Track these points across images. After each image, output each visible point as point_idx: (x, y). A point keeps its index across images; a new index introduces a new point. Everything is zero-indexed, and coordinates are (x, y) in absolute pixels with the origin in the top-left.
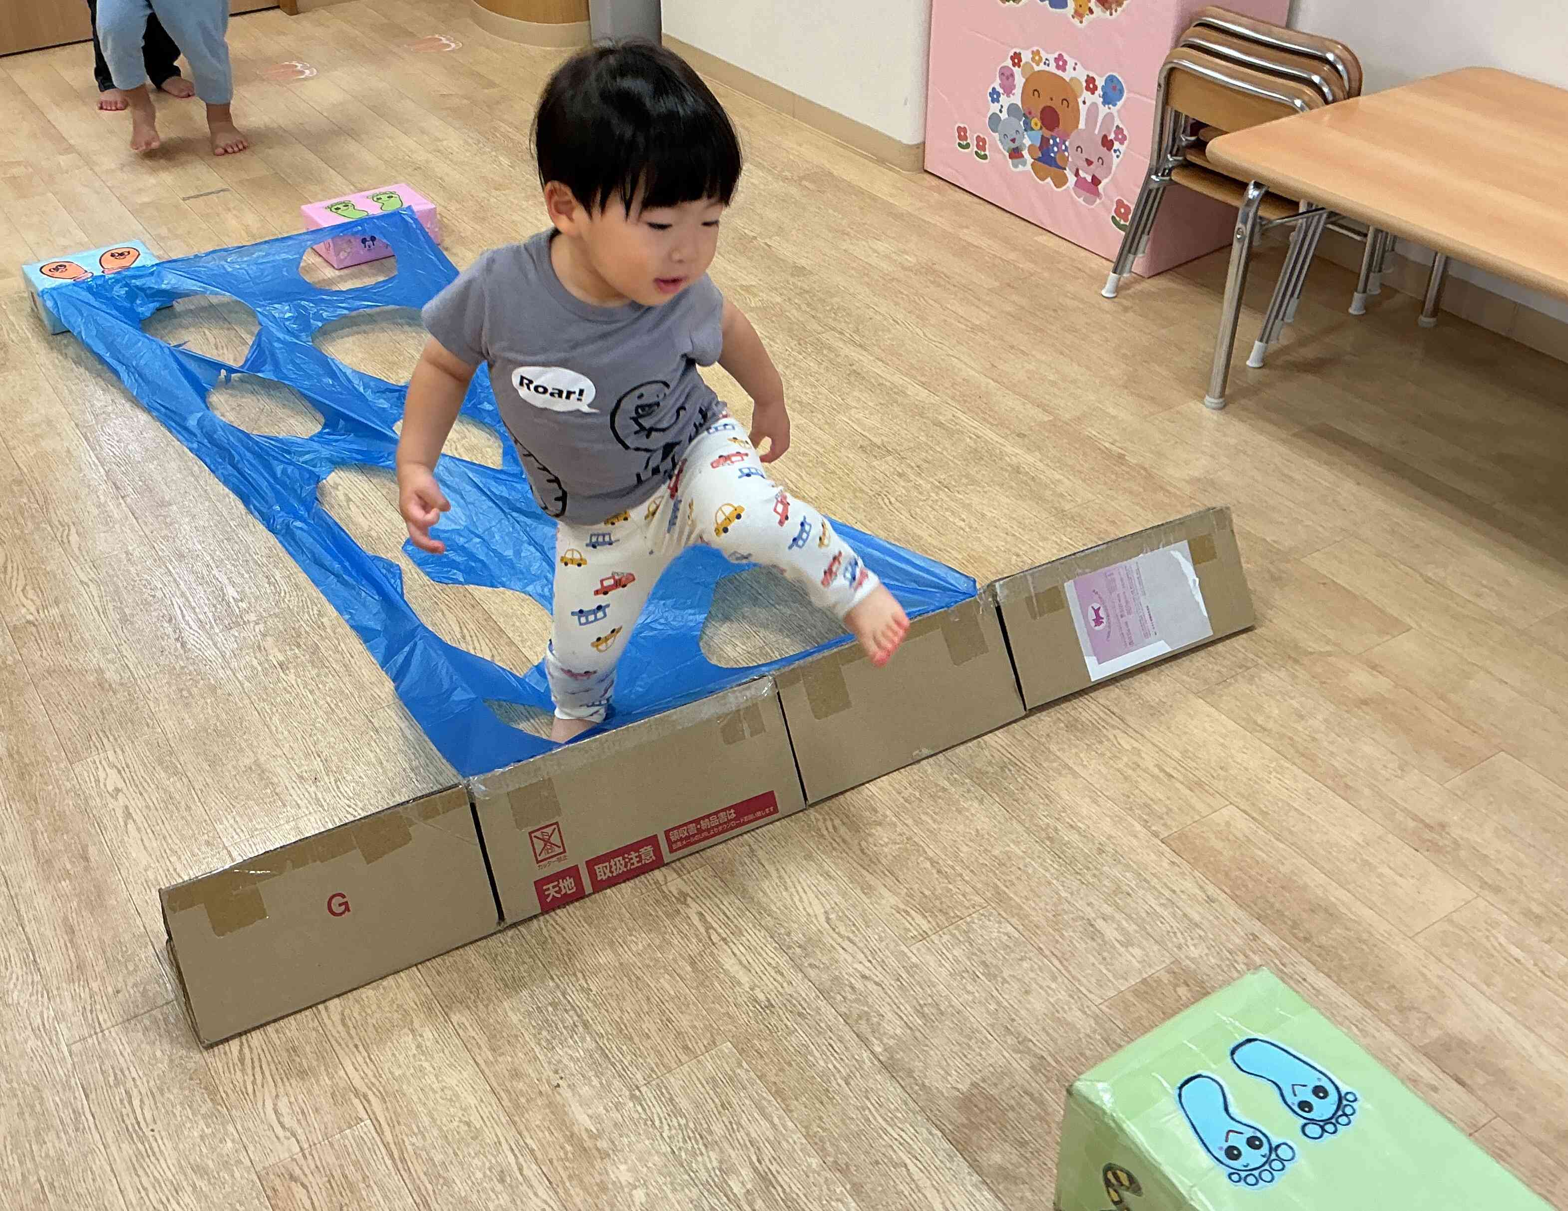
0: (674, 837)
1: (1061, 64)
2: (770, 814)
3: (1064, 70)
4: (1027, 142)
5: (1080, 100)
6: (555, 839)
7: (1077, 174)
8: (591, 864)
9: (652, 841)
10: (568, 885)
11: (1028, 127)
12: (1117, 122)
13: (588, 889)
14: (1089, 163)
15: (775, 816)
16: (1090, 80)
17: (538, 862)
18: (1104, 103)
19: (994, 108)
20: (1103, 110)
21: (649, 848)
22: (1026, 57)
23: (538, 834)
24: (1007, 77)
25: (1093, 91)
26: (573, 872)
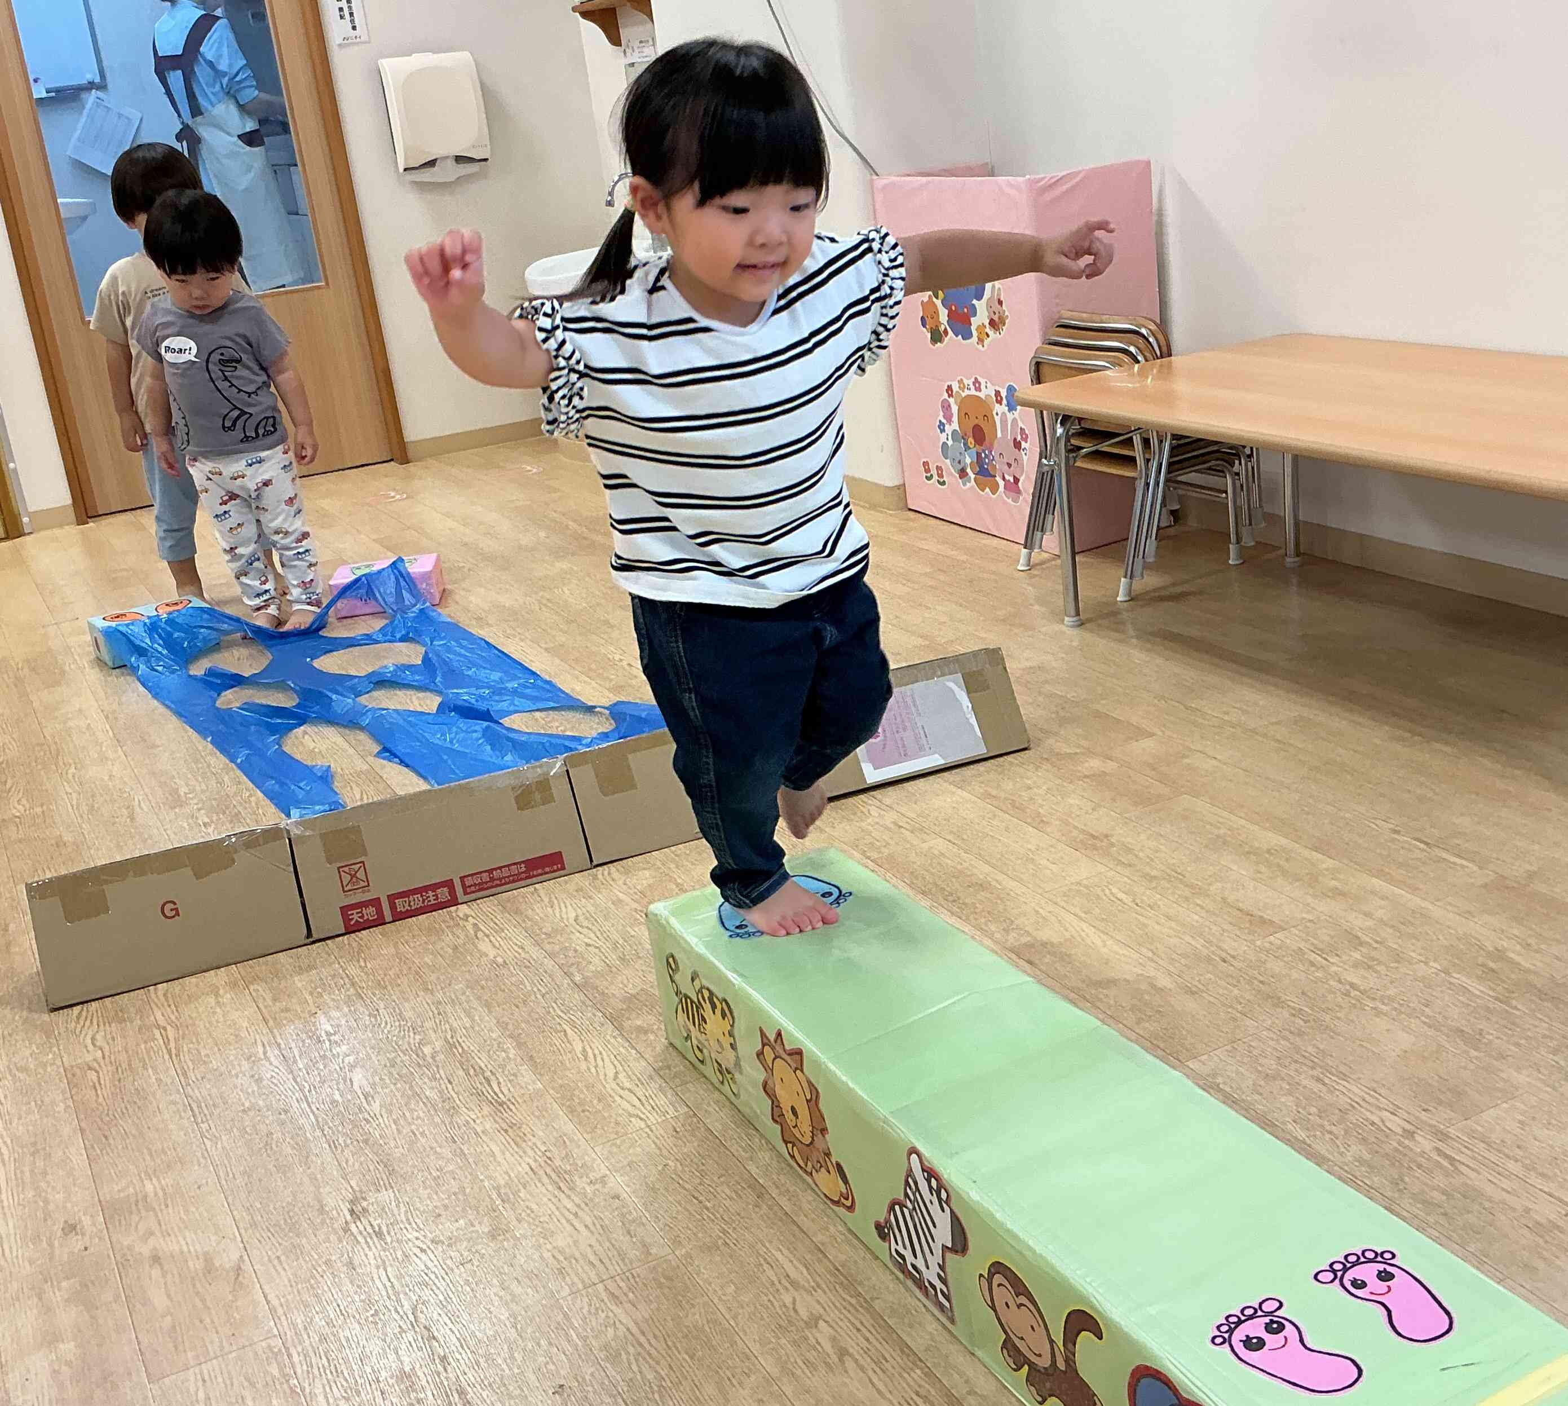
0: (469, 882)
1: (977, 383)
2: (558, 870)
3: (980, 390)
4: (968, 460)
5: (994, 413)
6: (361, 874)
7: (1004, 479)
8: (392, 898)
9: (449, 884)
10: (370, 913)
11: (967, 448)
12: (1021, 425)
13: (388, 917)
14: (1009, 465)
15: (562, 872)
16: (998, 393)
17: (344, 891)
18: (1010, 410)
19: (943, 437)
20: (1010, 416)
21: (446, 889)
22: (955, 388)
23: (346, 869)
24: (946, 407)
25: (1000, 402)
26: (376, 902)
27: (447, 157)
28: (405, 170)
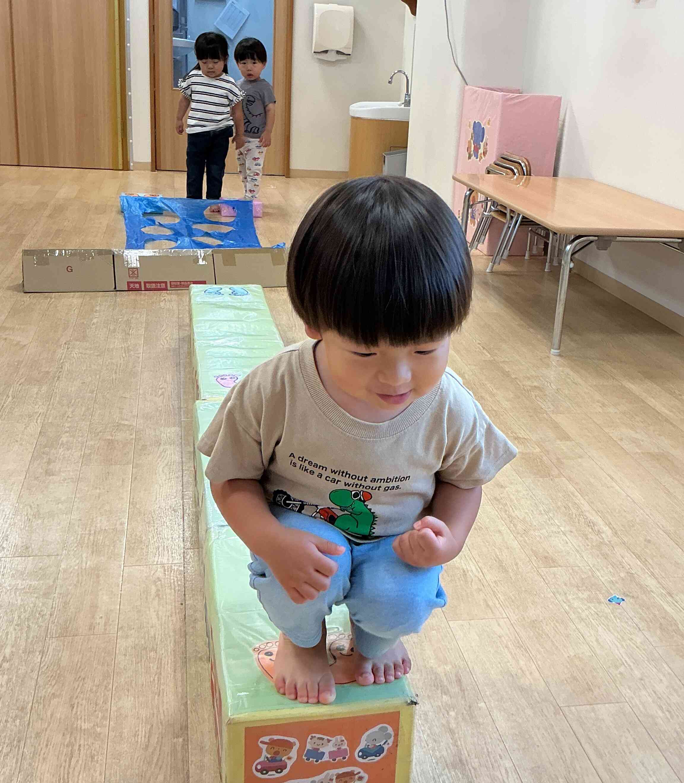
0: (172, 284)
6: (136, 273)
8: (145, 283)
9: (166, 283)
10: (137, 286)
13: (143, 289)
17: (129, 277)
21: (164, 284)
23: (131, 270)
26: (140, 283)
27: (333, 50)
28: (314, 52)
